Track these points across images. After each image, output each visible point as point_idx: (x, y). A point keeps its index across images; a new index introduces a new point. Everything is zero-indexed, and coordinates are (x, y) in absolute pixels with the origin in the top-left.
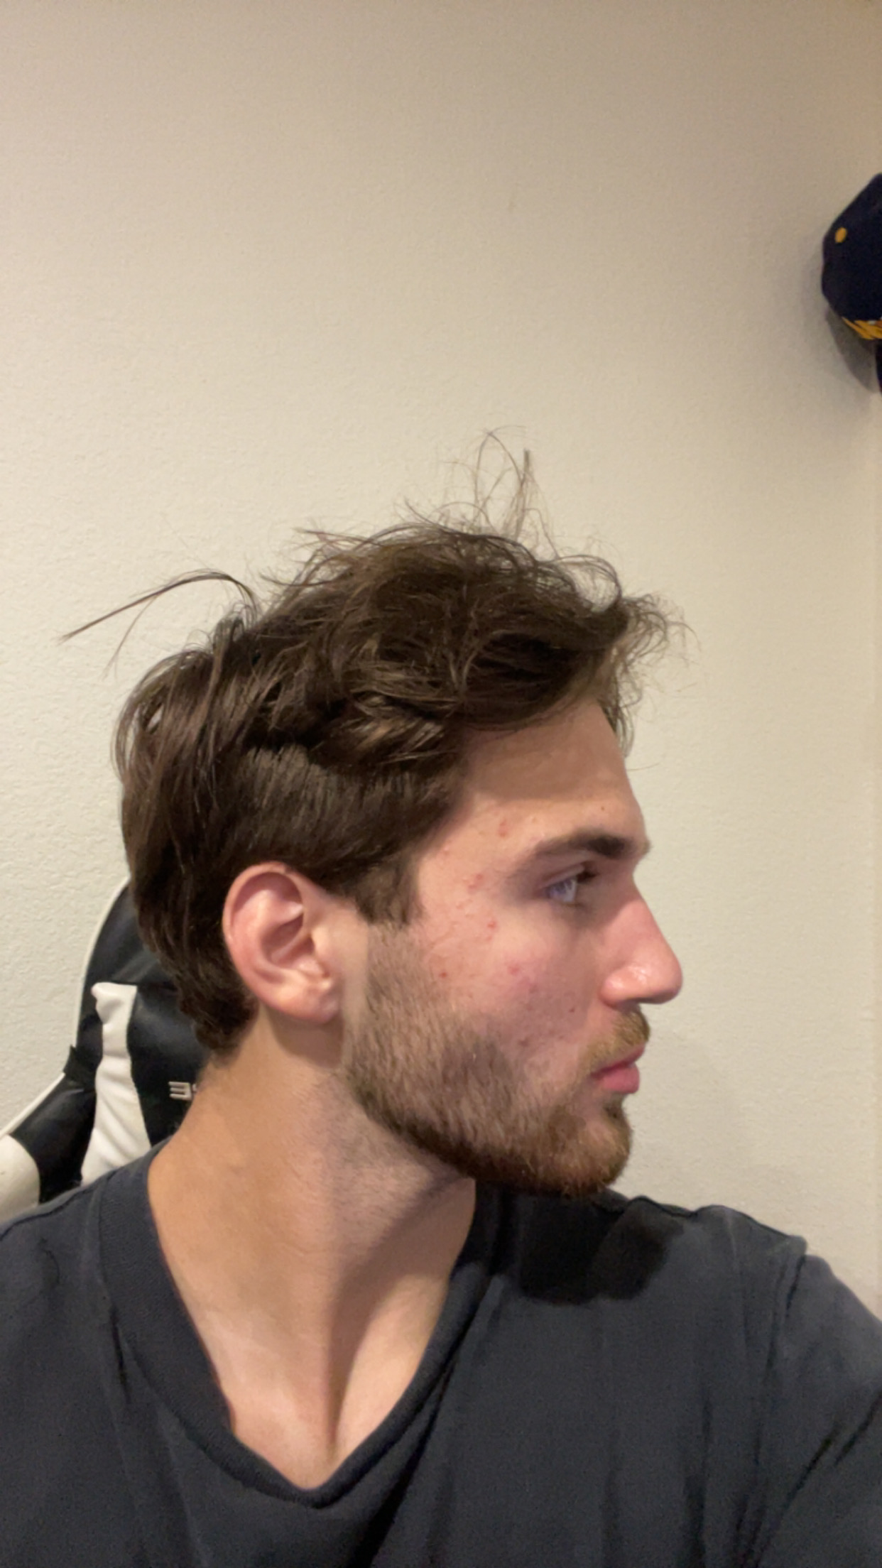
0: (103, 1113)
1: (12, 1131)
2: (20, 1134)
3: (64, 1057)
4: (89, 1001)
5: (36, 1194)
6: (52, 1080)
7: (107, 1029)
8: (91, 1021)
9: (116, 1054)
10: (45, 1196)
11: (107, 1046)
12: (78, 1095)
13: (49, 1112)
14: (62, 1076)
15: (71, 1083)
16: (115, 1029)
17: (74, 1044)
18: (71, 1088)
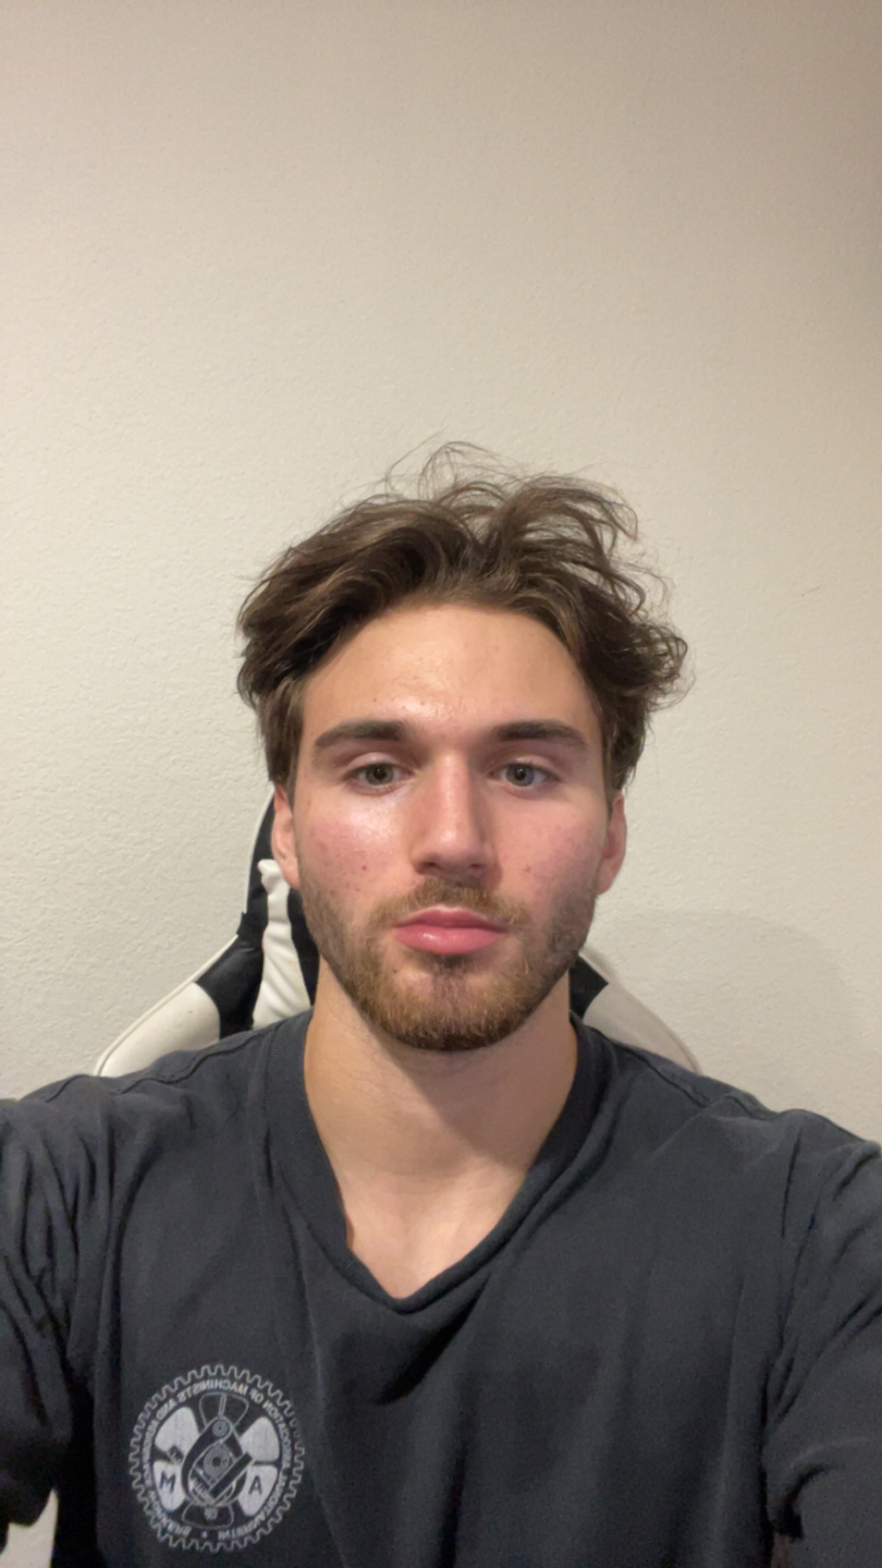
0: (269, 969)
1: (197, 979)
2: (203, 981)
3: (236, 922)
4: (255, 875)
5: (217, 1031)
6: (228, 940)
7: (272, 898)
8: (258, 892)
9: (279, 920)
10: (224, 1034)
11: (271, 913)
12: (249, 953)
13: (226, 964)
14: (236, 937)
15: (244, 943)
16: (277, 899)
17: (245, 910)
18: (245, 947)
